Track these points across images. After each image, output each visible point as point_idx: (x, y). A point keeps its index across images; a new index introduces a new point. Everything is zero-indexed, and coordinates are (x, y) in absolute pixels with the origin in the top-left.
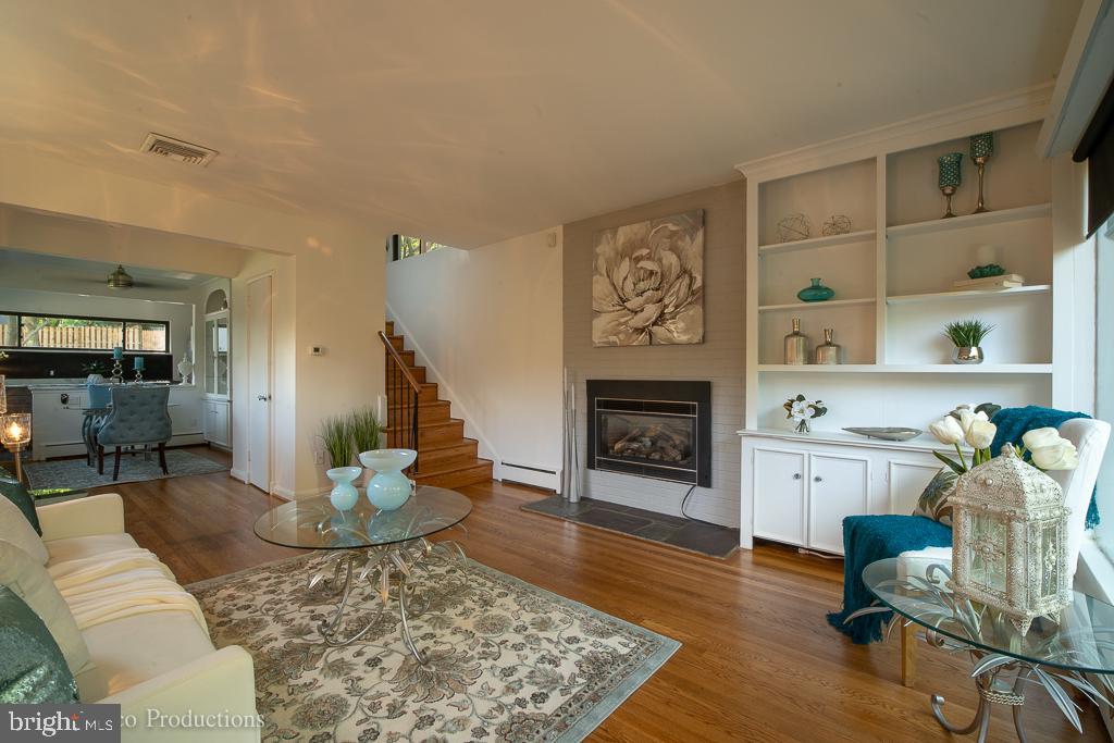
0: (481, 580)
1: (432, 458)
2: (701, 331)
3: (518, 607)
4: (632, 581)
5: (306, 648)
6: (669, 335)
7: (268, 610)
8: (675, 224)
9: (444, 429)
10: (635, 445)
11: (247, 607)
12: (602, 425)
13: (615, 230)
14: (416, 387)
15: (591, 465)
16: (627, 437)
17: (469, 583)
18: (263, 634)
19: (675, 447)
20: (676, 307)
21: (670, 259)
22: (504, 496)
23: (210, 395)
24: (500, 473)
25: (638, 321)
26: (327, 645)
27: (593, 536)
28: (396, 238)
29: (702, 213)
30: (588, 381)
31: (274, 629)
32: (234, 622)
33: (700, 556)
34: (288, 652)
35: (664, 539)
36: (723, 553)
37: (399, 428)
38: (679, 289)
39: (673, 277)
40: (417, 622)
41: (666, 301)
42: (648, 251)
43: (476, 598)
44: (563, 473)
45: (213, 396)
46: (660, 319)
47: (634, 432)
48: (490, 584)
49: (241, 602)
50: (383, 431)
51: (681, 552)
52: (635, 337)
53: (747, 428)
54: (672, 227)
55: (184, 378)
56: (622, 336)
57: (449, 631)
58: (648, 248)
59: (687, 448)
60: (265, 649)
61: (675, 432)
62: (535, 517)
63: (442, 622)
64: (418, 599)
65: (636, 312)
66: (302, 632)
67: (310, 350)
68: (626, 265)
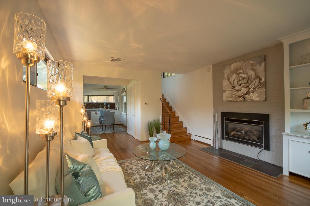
0: (189, 172)
1: (174, 132)
2: (264, 97)
3: (201, 183)
4: (239, 181)
5: (144, 183)
6: (251, 98)
7: (136, 171)
8: (253, 61)
9: (178, 124)
10: (239, 133)
11: (131, 169)
12: (227, 126)
13: (230, 65)
14: (170, 113)
15: (223, 138)
16: (236, 130)
17: (186, 172)
18: (135, 177)
19: (254, 135)
20: (254, 89)
21: (251, 73)
22: (194, 145)
23: (122, 113)
24: (193, 138)
25: (239, 93)
26: (149, 183)
27: (224, 162)
28: (164, 73)
29: (264, 56)
30: (221, 112)
31: (137, 176)
32: (129, 172)
33: (266, 176)
34: (140, 183)
35: (251, 167)
36: (276, 175)
37: (165, 124)
38: (255, 83)
39: (253, 79)
40: (171, 181)
41: (250, 87)
42: (243, 71)
43: (188, 177)
44: (213, 140)
45: (123, 113)
46: (248, 93)
47: (238, 129)
48: (191, 173)
49: (130, 167)
50: (162, 124)
51: (258, 172)
52: (238, 98)
53: (285, 132)
54: (252, 62)
55: (117, 109)
56: (233, 99)
57: (180, 186)
58: (242, 70)
59: (259, 136)
60: (135, 181)
61: (255, 130)
62: (204, 153)
63: (178, 183)
64: (171, 174)
65: (239, 91)
66: (143, 178)
67: (144, 104)
68: (234, 76)
